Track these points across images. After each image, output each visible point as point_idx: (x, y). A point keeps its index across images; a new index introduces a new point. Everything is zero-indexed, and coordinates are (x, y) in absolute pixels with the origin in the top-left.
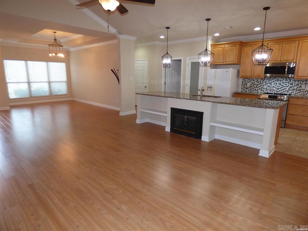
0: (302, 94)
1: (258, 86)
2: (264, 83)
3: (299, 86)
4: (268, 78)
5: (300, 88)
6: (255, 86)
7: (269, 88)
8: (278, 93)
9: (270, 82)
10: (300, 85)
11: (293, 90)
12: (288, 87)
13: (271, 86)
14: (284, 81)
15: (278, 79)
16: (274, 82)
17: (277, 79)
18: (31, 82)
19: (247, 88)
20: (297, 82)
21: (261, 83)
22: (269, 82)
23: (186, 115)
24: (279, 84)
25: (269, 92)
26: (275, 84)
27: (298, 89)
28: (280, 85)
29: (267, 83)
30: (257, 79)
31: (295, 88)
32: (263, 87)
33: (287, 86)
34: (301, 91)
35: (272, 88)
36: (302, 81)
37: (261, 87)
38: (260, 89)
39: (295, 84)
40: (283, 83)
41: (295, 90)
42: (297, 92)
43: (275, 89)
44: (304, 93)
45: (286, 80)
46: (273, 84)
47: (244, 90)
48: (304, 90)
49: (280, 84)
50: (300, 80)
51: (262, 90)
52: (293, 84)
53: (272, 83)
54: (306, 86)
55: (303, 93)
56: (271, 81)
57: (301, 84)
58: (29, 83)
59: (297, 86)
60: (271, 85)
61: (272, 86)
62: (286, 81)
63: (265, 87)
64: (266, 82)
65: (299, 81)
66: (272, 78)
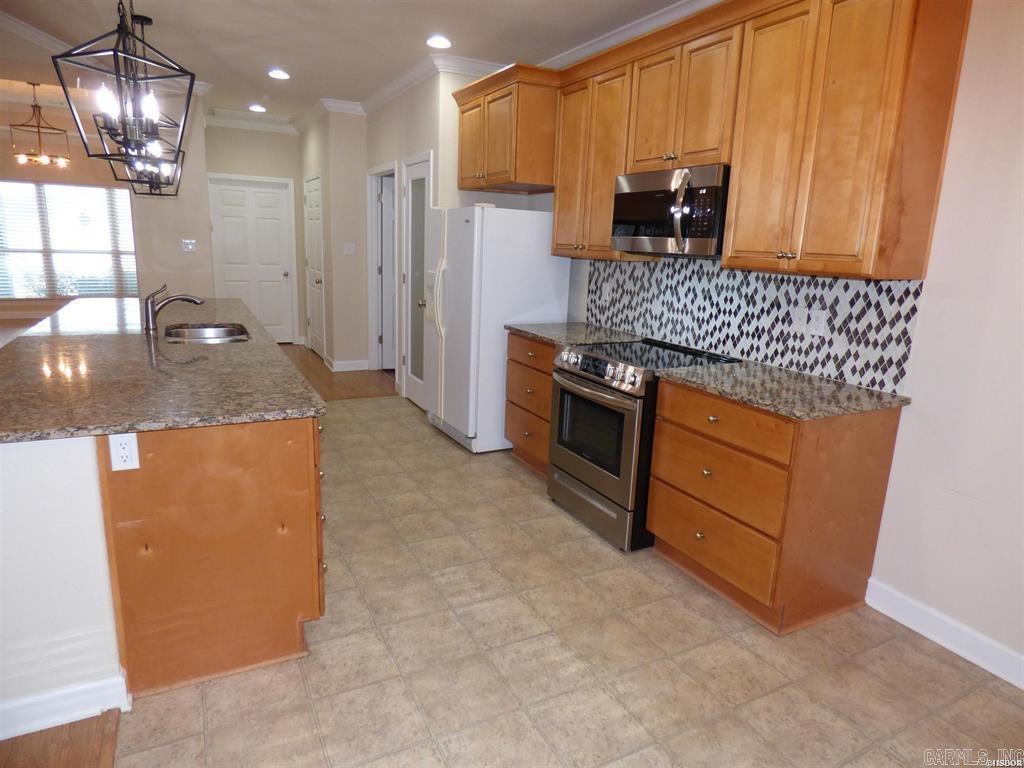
0: (791, 363)
1: (635, 299)
2: (654, 290)
3: (781, 314)
4: (667, 260)
5: (786, 328)
6: (626, 300)
7: (671, 315)
8: (700, 346)
9: (674, 282)
10: (784, 308)
11: (758, 333)
12: (736, 314)
13: (676, 305)
14: (723, 279)
15: (701, 266)
16: (687, 285)
17: (696, 268)
18: (55, 252)
19: (602, 310)
20: (772, 286)
21: (642, 287)
22: (670, 282)
24: (705, 299)
25: (668, 339)
26: (691, 296)
27: (775, 333)
28: (707, 304)
29: (663, 287)
30: (632, 264)
31: (766, 321)
32: (649, 306)
33: (734, 307)
34: (790, 343)
35: (680, 317)
36: (795, 282)
37: (645, 306)
38: (642, 320)
39: (764, 299)
40: (719, 289)
41: (765, 338)
42: (770, 352)
43: (691, 324)
44: (802, 359)
45: (728, 276)
46: (682, 291)
47: (594, 320)
48: (802, 338)
49: (707, 296)
50: (786, 277)
51: (645, 324)
52: (759, 298)
53: (680, 288)
54: (809, 319)
55: (796, 357)
56: (676, 278)
57: (789, 302)
58: (47, 253)
59: (774, 312)
60: (675, 300)
61: (681, 305)
62: (731, 283)
63: (657, 308)
64: (659, 282)
65: (782, 280)
66: (680, 261)
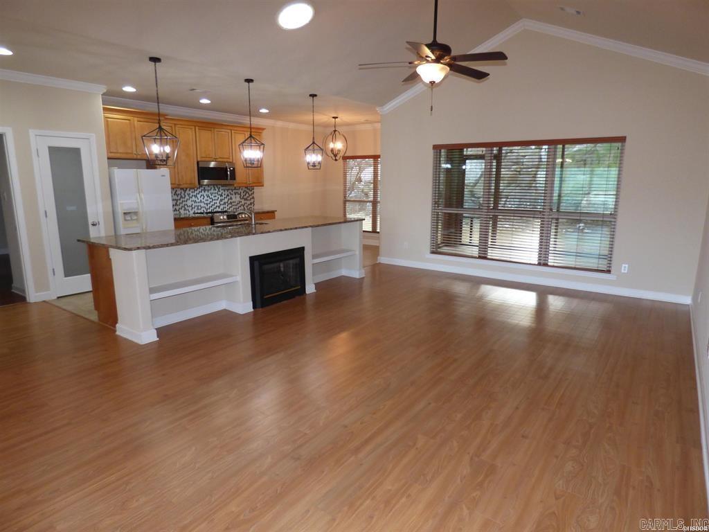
1: (179, 201)
2: (187, 197)
7: (196, 204)
8: (208, 211)
9: (195, 194)
11: (225, 203)
12: (218, 200)
13: (197, 201)
14: (212, 191)
15: (204, 188)
16: (200, 194)
22: (193, 194)
23: (281, 261)
25: (196, 212)
26: (202, 197)
29: (191, 196)
31: (226, 200)
32: (186, 203)
33: (217, 198)
35: (199, 204)
37: (184, 203)
38: (183, 208)
39: (225, 195)
40: (212, 194)
43: (204, 206)
46: (199, 196)
49: (208, 196)
51: (185, 210)
56: (196, 192)
60: (196, 199)
61: (199, 201)
62: (215, 192)
63: (189, 203)
64: (189, 195)
